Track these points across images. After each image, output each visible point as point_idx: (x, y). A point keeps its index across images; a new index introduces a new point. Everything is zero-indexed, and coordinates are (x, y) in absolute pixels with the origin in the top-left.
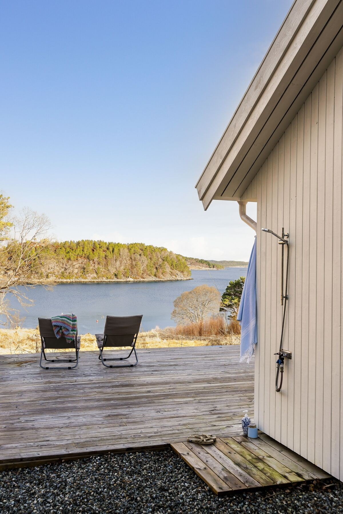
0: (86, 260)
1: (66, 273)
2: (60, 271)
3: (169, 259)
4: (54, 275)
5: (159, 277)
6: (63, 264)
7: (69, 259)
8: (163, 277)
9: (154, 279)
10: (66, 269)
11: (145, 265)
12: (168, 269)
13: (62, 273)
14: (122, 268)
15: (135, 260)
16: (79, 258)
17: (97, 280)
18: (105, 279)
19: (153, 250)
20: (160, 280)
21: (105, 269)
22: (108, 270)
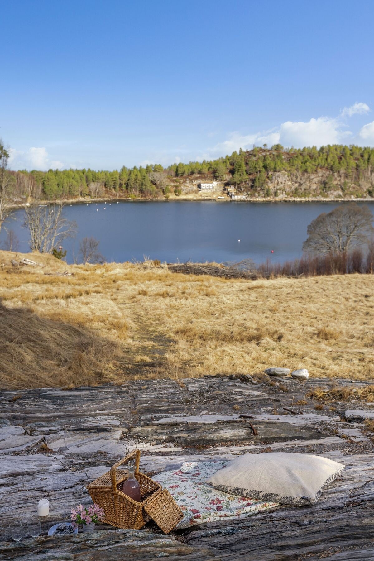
0: (328, 172)
1: (301, 189)
2: (293, 187)
4: (284, 193)
6: (297, 177)
7: (306, 171)
10: (300, 185)
13: (296, 189)
16: (319, 170)
17: (342, 199)
18: (353, 198)
21: (355, 184)
22: (359, 186)
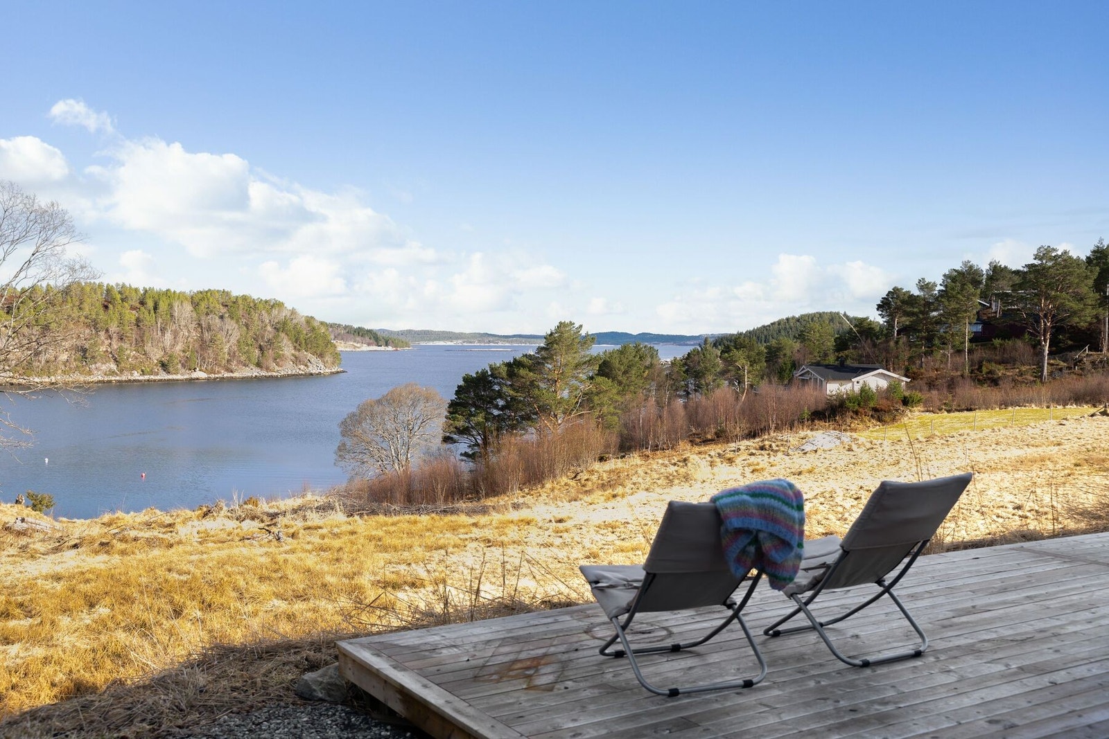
0: (87, 331)
1: (39, 361)
2: (24, 358)
3: (290, 325)
4: (7, 368)
5: (268, 369)
6: (30, 340)
7: (47, 328)
8: (277, 368)
9: (255, 372)
10: (37, 353)
11: (233, 340)
12: (288, 349)
13: (30, 362)
14: (179, 347)
15: (209, 329)
16: (71, 326)
17: (118, 378)
18: (136, 376)
19: (252, 305)
20: (270, 374)
21: (137, 351)
22: (145, 354)
